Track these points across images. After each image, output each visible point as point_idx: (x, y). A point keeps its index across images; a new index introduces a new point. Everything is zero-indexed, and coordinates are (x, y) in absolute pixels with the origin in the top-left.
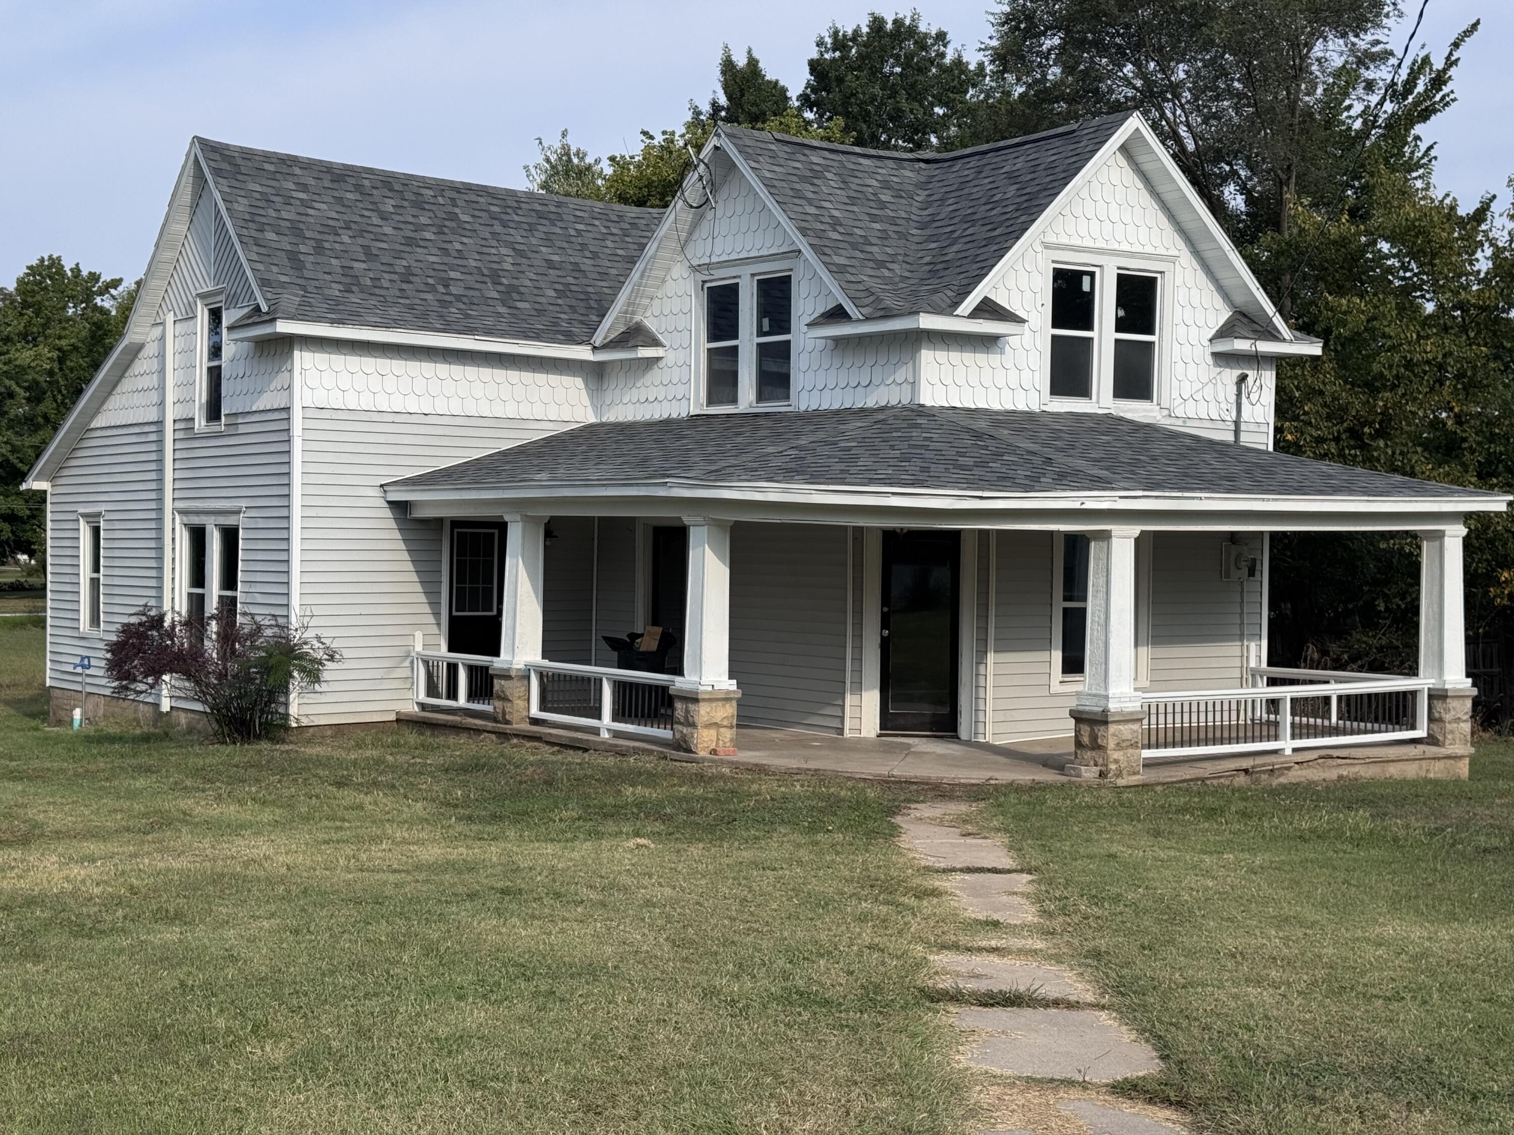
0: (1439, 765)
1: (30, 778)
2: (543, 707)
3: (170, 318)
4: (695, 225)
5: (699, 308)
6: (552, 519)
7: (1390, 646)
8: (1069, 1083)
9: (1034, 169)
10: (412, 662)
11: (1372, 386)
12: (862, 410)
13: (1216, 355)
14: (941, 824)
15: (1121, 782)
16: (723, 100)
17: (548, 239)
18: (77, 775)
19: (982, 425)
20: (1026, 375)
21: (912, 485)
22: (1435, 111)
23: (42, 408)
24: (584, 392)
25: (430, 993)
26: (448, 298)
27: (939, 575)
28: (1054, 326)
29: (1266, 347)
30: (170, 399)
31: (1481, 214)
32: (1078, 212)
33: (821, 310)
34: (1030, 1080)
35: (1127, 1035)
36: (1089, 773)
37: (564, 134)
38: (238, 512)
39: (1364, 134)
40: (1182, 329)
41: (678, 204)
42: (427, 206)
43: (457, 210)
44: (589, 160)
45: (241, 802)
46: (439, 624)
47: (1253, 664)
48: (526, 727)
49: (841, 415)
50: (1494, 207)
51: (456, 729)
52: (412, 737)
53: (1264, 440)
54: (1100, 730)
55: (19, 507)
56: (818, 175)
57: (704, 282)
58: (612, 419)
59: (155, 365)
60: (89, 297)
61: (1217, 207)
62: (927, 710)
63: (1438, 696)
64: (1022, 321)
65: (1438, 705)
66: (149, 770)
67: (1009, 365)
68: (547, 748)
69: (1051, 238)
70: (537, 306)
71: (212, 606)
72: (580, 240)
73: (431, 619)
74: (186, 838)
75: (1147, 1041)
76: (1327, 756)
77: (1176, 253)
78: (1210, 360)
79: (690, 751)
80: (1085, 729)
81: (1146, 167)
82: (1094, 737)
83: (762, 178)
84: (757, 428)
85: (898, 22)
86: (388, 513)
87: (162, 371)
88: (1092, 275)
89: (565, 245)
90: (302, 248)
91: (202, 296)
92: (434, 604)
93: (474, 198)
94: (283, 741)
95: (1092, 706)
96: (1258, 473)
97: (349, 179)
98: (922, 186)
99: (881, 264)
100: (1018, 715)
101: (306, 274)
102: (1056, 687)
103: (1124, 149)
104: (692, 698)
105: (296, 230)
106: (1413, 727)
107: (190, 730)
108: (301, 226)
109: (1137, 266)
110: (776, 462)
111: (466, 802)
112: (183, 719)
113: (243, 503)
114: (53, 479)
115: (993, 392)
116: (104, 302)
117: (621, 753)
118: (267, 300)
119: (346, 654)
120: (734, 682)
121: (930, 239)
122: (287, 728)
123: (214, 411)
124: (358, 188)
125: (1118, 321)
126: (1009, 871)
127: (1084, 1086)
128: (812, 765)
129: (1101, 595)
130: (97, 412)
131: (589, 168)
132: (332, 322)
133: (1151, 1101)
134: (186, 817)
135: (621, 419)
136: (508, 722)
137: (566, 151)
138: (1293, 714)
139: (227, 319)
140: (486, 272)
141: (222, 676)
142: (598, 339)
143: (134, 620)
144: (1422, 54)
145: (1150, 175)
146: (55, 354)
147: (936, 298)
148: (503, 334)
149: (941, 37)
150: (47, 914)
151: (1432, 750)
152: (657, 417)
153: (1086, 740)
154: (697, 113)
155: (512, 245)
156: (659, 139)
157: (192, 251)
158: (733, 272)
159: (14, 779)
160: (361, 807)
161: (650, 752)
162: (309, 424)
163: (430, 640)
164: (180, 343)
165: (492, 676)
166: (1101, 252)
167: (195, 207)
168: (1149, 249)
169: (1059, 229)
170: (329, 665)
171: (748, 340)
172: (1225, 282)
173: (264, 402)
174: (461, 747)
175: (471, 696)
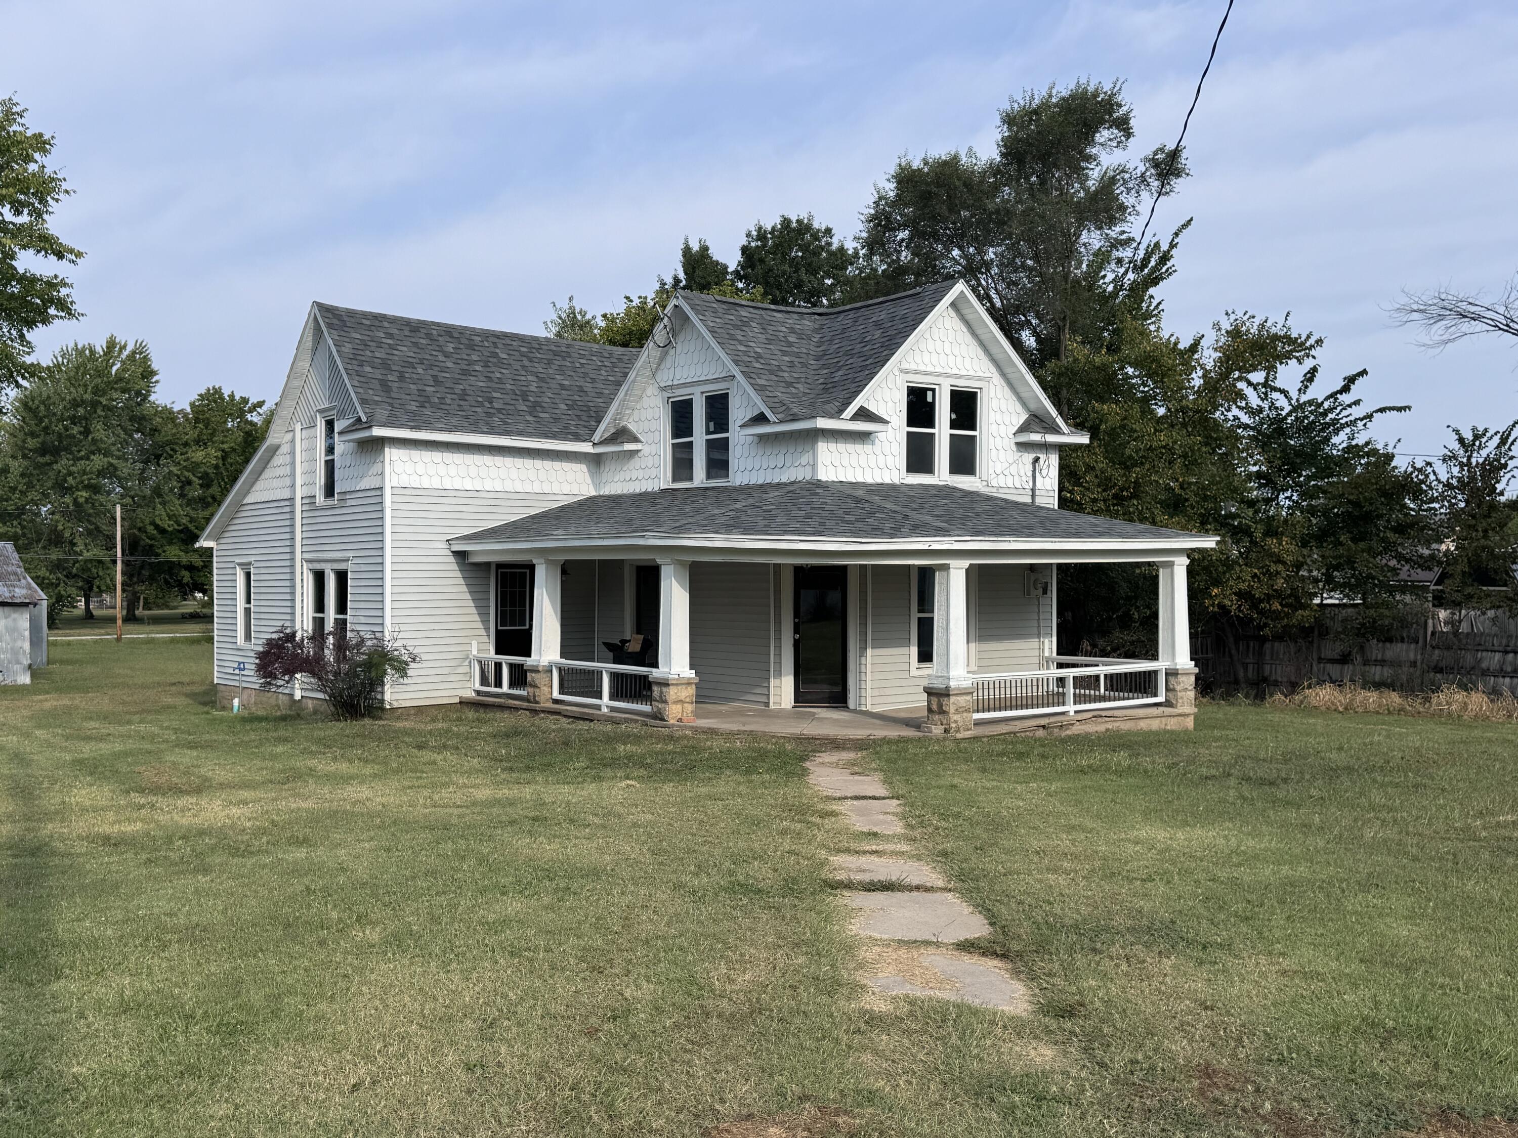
0: (1173, 721)
1: (202, 747)
2: (562, 691)
3: (299, 427)
4: (662, 359)
5: (666, 417)
6: (567, 562)
7: (1139, 641)
8: (927, 943)
9: (893, 319)
10: (470, 662)
11: (1127, 465)
12: (778, 484)
13: (1017, 444)
14: (837, 765)
15: (959, 736)
16: (682, 276)
17: (561, 370)
18: (235, 744)
19: (860, 493)
20: (890, 459)
21: (814, 534)
22: (1162, 279)
23: (211, 491)
24: (587, 474)
25: (482, 891)
26: (492, 411)
27: (833, 597)
28: (909, 425)
29: (1051, 438)
30: (299, 482)
31: (1194, 347)
32: (923, 347)
33: (749, 416)
34: (900, 942)
35: (966, 909)
36: (937, 730)
37: (571, 299)
38: (348, 560)
39: (1115, 293)
40: (994, 426)
41: (650, 345)
42: (476, 348)
43: (497, 351)
44: (589, 316)
45: (351, 761)
46: (488, 636)
47: (1047, 654)
48: (550, 705)
49: (764, 488)
50: (1203, 342)
51: (503, 707)
52: (471, 714)
53: (1052, 501)
54: (945, 701)
55: (197, 561)
56: (746, 324)
57: (669, 398)
58: (607, 493)
59: (288, 459)
60: (242, 414)
61: (1017, 344)
62: (826, 689)
63: (1171, 674)
64: (887, 422)
65: (1172, 680)
66: (286, 740)
67: (878, 452)
68: (564, 719)
69: (905, 366)
70: (554, 416)
71: (329, 626)
72: (583, 370)
73: (483, 632)
74: (312, 786)
75: (980, 913)
76: (1098, 715)
77: (988, 374)
78: (1014, 448)
79: (664, 720)
80: (934, 700)
81: (969, 317)
82: (940, 706)
83: (707, 327)
84: (706, 497)
85: (799, 222)
86: (452, 559)
87: (293, 464)
88: (933, 390)
89: (573, 374)
90: (390, 378)
91: (320, 411)
92: (485, 622)
93: (509, 342)
94: (381, 719)
95: (939, 684)
96: (1048, 524)
97: (421, 330)
98: (817, 331)
99: (789, 384)
100: (887, 691)
101: (393, 395)
102: (914, 672)
103: (953, 305)
104: (665, 684)
105: (385, 365)
106: (1156, 695)
107: (315, 712)
108: (389, 362)
109: (964, 384)
110: (721, 520)
111: (508, 758)
112: (310, 704)
113: (350, 554)
114: (217, 539)
115: (868, 471)
116: (254, 417)
117: (616, 722)
118: (366, 413)
119: (424, 657)
120: (693, 672)
121: (823, 367)
122: (383, 709)
123: (330, 491)
124: (428, 336)
125: (952, 422)
126: (884, 798)
127: (938, 945)
128: (748, 728)
129: (944, 608)
130: (248, 492)
131: (588, 322)
132: (412, 428)
133: (983, 954)
134: (311, 772)
135: (613, 493)
136: (537, 702)
137: (572, 310)
138: (1075, 688)
139: (338, 427)
140: (518, 392)
141: (336, 674)
142: (597, 438)
143: (275, 636)
144: (1154, 241)
145: (972, 322)
146: (219, 454)
147: (828, 407)
148: (530, 435)
149: (828, 231)
150: (213, 841)
151: (1168, 710)
152: (638, 491)
153: (935, 707)
154: (663, 284)
155: (535, 374)
156: (636, 302)
157: (313, 379)
158: (688, 390)
159: (191, 748)
160: (434, 763)
161: (636, 721)
162: (396, 499)
163: (483, 647)
164: (305, 444)
165: (526, 671)
166: (940, 375)
167: (315, 350)
168: (971, 373)
169: (910, 359)
170: (412, 665)
171: (699, 437)
172: (1023, 395)
173: (365, 484)
174: (505, 720)
175: (512, 685)
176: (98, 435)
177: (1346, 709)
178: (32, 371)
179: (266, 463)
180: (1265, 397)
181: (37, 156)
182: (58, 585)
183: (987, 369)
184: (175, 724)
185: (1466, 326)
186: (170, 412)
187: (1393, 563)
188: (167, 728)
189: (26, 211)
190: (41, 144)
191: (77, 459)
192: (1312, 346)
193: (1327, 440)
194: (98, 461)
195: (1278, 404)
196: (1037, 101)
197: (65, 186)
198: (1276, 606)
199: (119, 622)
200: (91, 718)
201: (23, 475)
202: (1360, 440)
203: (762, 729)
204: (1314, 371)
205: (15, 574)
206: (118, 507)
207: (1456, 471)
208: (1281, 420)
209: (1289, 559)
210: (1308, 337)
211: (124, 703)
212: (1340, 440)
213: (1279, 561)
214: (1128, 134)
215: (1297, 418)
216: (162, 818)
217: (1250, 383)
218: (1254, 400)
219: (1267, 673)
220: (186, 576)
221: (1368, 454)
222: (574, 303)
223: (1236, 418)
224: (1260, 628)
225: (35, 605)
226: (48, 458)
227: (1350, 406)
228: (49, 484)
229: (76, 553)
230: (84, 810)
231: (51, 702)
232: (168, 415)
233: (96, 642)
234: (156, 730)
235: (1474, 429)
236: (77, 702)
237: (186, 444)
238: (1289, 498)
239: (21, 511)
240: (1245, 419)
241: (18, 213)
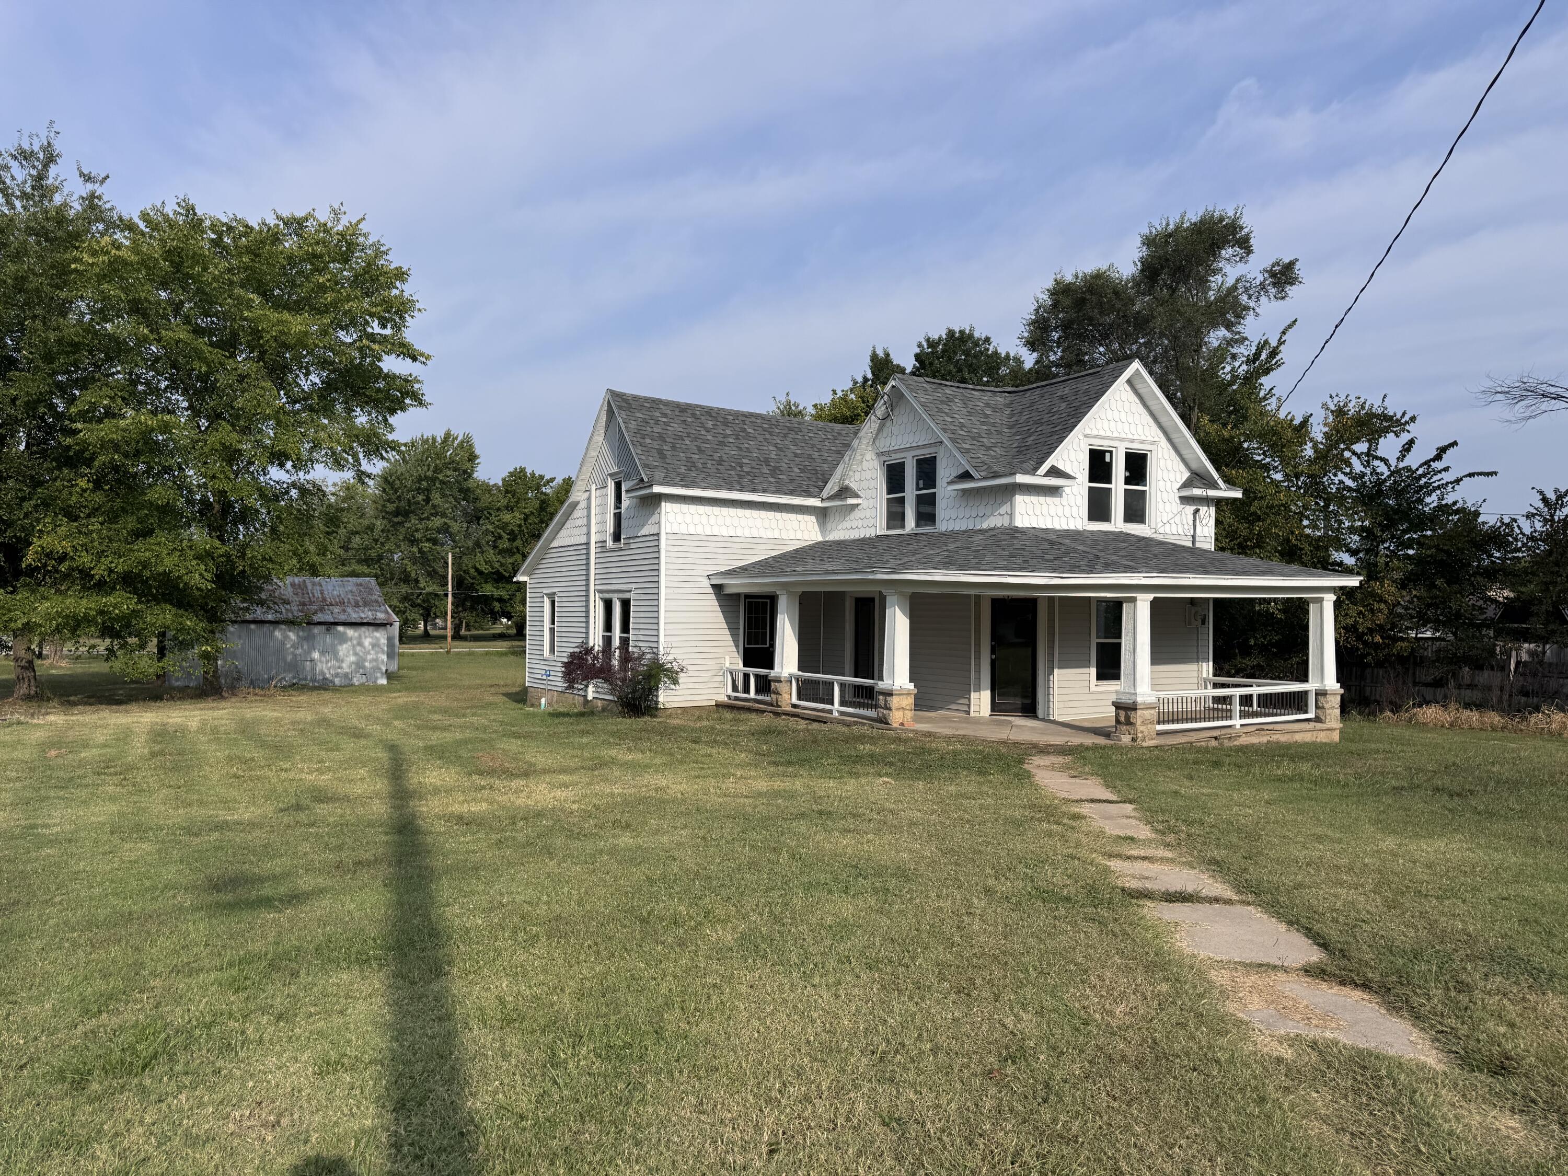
0: (1322, 734)
1: (523, 737)
2: (799, 698)
3: (594, 487)
4: (881, 429)
5: (882, 476)
6: (803, 593)
8: (1275, 967)
9: (1076, 393)
10: (724, 673)
12: (981, 530)
13: (1181, 498)
14: (1053, 769)
15: (1144, 744)
16: (870, 376)
17: (794, 442)
18: (549, 735)
19: (1053, 537)
20: (1074, 509)
22: (1272, 369)
23: (515, 544)
24: (816, 524)
26: (742, 473)
28: (1090, 481)
29: (1212, 493)
30: (593, 530)
31: (1305, 422)
32: (1103, 417)
33: (955, 474)
34: (1244, 965)
35: (1280, 926)
36: (1126, 739)
37: (788, 394)
38: (630, 591)
39: (1232, 382)
40: (1162, 483)
41: (871, 419)
42: (729, 424)
43: (746, 426)
44: (801, 408)
45: (643, 752)
46: (738, 652)
47: (1204, 675)
48: (789, 708)
49: (968, 533)
50: (1313, 419)
51: (750, 710)
52: (728, 715)
53: (1210, 546)
54: (1132, 714)
56: (950, 400)
57: (885, 461)
58: (832, 539)
59: (585, 512)
60: (538, 487)
62: (1019, 701)
63: (1321, 694)
64: (1073, 478)
65: (1321, 699)
66: (588, 733)
67: (1065, 503)
68: (801, 721)
69: (1088, 432)
70: (790, 478)
71: (616, 642)
72: (811, 442)
73: (734, 649)
74: (617, 772)
75: (1298, 930)
76: (1261, 728)
77: (1157, 439)
78: (1178, 501)
79: (888, 724)
80: (1122, 714)
81: (1141, 391)
82: (1128, 718)
83: (920, 402)
84: (919, 541)
85: (962, 332)
86: (711, 591)
87: (589, 516)
88: (1111, 452)
89: (803, 445)
90: (665, 447)
91: (611, 475)
92: (736, 641)
94: (656, 716)
95: (1126, 699)
96: (1217, 564)
98: (1008, 405)
99: (988, 448)
100: (1071, 704)
101: (667, 461)
102: (1093, 688)
103: (1129, 382)
104: (889, 694)
105: (662, 438)
106: (1306, 712)
107: (606, 709)
108: (664, 436)
109: (1136, 447)
110: (938, 558)
111: (770, 753)
112: (599, 703)
113: (633, 586)
114: (530, 575)
115: (1056, 519)
116: (547, 490)
117: (848, 725)
118: (647, 475)
119: (690, 668)
120: (913, 684)
121: (1015, 434)
122: (657, 709)
123: (617, 537)
124: (693, 415)
125: (1126, 478)
126: (1117, 802)
127: (1285, 970)
128: (960, 732)
129: (1131, 635)
130: (554, 538)
131: (800, 412)
132: (682, 486)
133: (1343, 983)
134: (614, 761)
135: (837, 538)
136: (779, 706)
137: (789, 403)
138: (1241, 705)
139: (625, 487)
140: (762, 459)
141: (624, 680)
142: (825, 494)
143: (577, 650)
144: (1264, 339)
145: (1144, 396)
146: (522, 516)
147: (1024, 466)
148: (773, 492)
149: (987, 340)
150: (550, 823)
151: (1319, 725)
152: (858, 537)
153: (1122, 719)
154: (855, 383)
155: (775, 445)
156: (840, 394)
157: (606, 451)
158: (902, 455)
159: (516, 738)
160: (710, 755)
161: (864, 724)
162: (670, 542)
163: (733, 661)
164: (599, 501)
165: (770, 681)
166: (1116, 439)
167: (607, 427)
168: (1143, 438)
169: (1092, 426)
170: (681, 675)
171: (910, 493)
172: (1186, 456)
173: (644, 531)
174: (756, 721)
175: (758, 691)
176: (436, 502)
177: (1451, 725)
178: (393, 446)
179: (568, 515)
180: (1367, 464)
181: (398, 283)
182: (404, 612)
183: (1154, 433)
184: (500, 717)
185: (1547, 404)
186: (488, 485)
187: (1481, 603)
188: (494, 720)
189: (389, 326)
190: (401, 275)
191: (421, 519)
192: (1407, 423)
193: (1420, 501)
194: (437, 522)
195: (1379, 470)
196: (1172, 226)
197: (418, 306)
198: (1378, 639)
199: (449, 639)
200: (435, 712)
201: (383, 531)
202: (1449, 500)
203: (972, 734)
204: (1411, 442)
205: (377, 601)
206: (450, 555)
207: (1538, 526)
208: (1380, 483)
209: (1390, 599)
210: (1404, 414)
211: (457, 700)
212: (1432, 500)
213: (1381, 600)
214: (1249, 251)
215: (1395, 482)
216: (503, 799)
217: (1354, 453)
218: (1358, 467)
219: (1368, 694)
220: (497, 606)
221: (1457, 512)
222: (790, 397)
223: (1341, 482)
224: (1365, 656)
225: (391, 625)
226: (399, 519)
227: (1440, 472)
228: (401, 537)
229: (419, 588)
230: (436, 791)
231: (403, 698)
232: (487, 488)
233: (432, 654)
234: (486, 722)
235: (1556, 491)
236: (422, 698)
237: (499, 509)
238: (1388, 548)
239: (380, 558)
240: (1350, 483)
241: (384, 326)
